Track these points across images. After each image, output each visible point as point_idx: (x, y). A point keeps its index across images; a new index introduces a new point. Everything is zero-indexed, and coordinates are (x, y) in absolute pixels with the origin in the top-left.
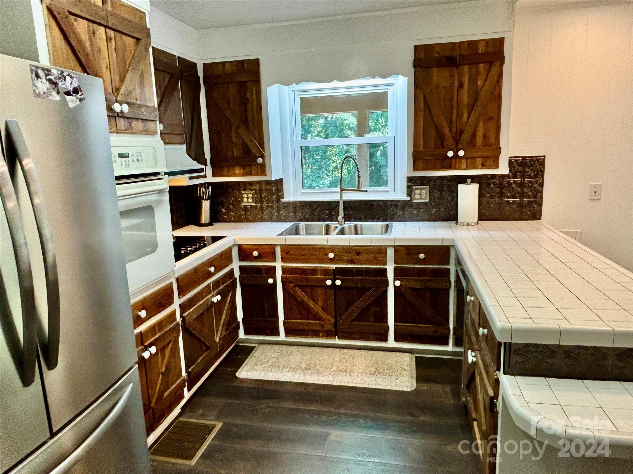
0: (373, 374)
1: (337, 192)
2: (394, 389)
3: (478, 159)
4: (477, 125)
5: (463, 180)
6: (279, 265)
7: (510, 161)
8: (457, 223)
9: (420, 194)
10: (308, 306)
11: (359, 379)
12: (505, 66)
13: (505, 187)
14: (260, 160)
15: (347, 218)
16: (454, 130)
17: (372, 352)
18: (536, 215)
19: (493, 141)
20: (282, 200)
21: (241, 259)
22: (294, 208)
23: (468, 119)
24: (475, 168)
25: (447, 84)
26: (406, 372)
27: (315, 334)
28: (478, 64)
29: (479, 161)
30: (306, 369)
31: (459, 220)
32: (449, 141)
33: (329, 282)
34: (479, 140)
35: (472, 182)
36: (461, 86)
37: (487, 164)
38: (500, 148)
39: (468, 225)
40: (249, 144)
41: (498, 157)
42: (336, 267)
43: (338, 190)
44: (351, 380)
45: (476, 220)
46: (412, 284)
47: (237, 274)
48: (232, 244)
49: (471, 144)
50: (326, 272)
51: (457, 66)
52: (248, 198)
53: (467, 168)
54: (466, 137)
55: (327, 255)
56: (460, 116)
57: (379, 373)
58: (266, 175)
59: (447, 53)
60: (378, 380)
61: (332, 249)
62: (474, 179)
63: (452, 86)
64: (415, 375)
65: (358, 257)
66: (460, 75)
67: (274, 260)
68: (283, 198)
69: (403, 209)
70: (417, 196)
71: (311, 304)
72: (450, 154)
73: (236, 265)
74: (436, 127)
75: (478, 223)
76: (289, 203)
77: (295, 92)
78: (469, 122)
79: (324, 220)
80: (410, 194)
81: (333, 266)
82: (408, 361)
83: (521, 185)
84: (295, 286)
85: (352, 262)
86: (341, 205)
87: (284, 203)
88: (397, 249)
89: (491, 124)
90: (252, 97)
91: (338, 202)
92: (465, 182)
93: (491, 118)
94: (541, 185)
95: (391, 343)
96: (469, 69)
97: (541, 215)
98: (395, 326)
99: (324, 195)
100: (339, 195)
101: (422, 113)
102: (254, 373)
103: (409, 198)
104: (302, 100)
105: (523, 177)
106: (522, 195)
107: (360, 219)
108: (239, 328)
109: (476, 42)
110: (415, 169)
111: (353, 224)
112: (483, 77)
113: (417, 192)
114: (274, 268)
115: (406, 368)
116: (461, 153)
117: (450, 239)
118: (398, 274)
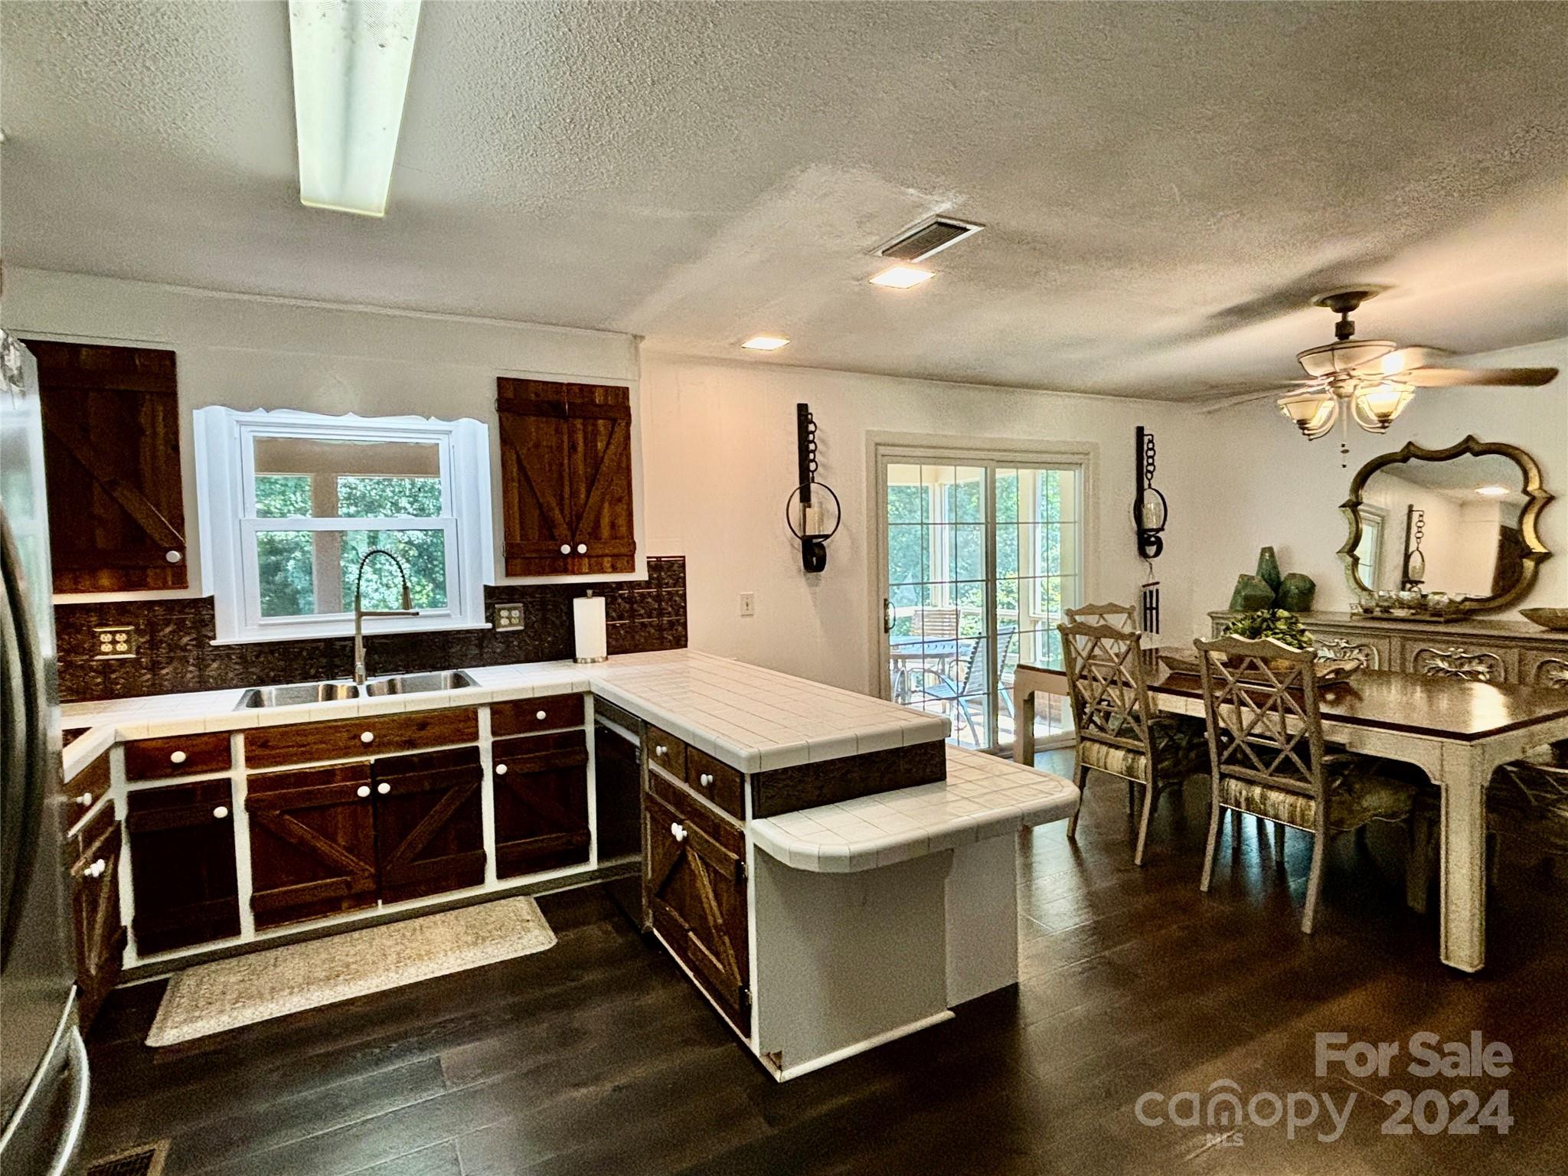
0: (475, 944)
1: (350, 620)
2: (522, 954)
3: (606, 559)
4: (601, 508)
5: (581, 590)
6: (239, 774)
7: (648, 562)
8: (575, 661)
9: (509, 618)
10: (314, 849)
11: (452, 960)
12: (632, 429)
13: (636, 602)
14: (174, 556)
15: (372, 670)
16: (567, 512)
17: (455, 913)
18: (680, 641)
19: (624, 530)
20: (213, 643)
21: (132, 775)
22: (242, 657)
23: (588, 497)
24: (602, 571)
25: (554, 442)
26: (531, 923)
27: (331, 906)
28: (596, 419)
29: (607, 562)
30: (328, 978)
31: (579, 655)
32: (563, 530)
33: (364, 791)
34: (605, 532)
35: (595, 595)
36: (573, 448)
37: (619, 565)
38: (634, 543)
39: (593, 661)
40: (142, 522)
41: (633, 556)
42: (376, 760)
43: (352, 615)
44: (436, 966)
45: (605, 654)
46: (527, 768)
47: (121, 813)
48: (111, 742)
49: (593, 537)
50: (357, 773)
51: (566, 418)
52: (114, 642)
53: (591, 571)
54: (585, 525)
55: (358, 737)
56: (574, 494)
57: (484, 939)
58: (187, 587)
59: (552, 397)
60: (489, 950)
61: (365, 723)
62: (599, 589)
63: (560, 448)
64: (547, 925)
65: (422, 733)
66: (572, 432)
67: (227, 764)
68: (214, 638)
69: (480, 646)
70: (504, 622)
71: (322, 845)
72: (566, 549)
73: (119, 791)
74: (540, 506)
75: (607, 659)
76: (229, 647)
77: (241, 423)
78: (590, 504)
79: (317, 677)
80: (491, 617)
81: (372, 759)
82: (524, 906)
83: (658, 598)
84: (283, 813)
85: (411, 744)
86: (359, 643)
87: (217, 647)
88: (496, 709)
89: (620, 508)
90: (153, 426)
91: (352, 639)
92: (583, 595)
93: (620, 500)
94: (684, 597)
95: (492, 883)
96: (584, 425)
97: (686, 641)
98: (497, 850)
99: (318, 627)
100: (353, 625)
101: (515, 484)
102: (200, 1024)
103: (489, 626)
104: (258, 442)
105: (659, 586)
106: (661, 613)
107: (396, 670)
108: (125, 944)
109: (591, 388)
110: (509, 573)
111: (385, 679)
112: (605, 438)
113: (504, 613)
114: (227, 783)
115: (529, 918)
116: (582, 549)
117: (583, 683)
118: (500, 752)
